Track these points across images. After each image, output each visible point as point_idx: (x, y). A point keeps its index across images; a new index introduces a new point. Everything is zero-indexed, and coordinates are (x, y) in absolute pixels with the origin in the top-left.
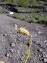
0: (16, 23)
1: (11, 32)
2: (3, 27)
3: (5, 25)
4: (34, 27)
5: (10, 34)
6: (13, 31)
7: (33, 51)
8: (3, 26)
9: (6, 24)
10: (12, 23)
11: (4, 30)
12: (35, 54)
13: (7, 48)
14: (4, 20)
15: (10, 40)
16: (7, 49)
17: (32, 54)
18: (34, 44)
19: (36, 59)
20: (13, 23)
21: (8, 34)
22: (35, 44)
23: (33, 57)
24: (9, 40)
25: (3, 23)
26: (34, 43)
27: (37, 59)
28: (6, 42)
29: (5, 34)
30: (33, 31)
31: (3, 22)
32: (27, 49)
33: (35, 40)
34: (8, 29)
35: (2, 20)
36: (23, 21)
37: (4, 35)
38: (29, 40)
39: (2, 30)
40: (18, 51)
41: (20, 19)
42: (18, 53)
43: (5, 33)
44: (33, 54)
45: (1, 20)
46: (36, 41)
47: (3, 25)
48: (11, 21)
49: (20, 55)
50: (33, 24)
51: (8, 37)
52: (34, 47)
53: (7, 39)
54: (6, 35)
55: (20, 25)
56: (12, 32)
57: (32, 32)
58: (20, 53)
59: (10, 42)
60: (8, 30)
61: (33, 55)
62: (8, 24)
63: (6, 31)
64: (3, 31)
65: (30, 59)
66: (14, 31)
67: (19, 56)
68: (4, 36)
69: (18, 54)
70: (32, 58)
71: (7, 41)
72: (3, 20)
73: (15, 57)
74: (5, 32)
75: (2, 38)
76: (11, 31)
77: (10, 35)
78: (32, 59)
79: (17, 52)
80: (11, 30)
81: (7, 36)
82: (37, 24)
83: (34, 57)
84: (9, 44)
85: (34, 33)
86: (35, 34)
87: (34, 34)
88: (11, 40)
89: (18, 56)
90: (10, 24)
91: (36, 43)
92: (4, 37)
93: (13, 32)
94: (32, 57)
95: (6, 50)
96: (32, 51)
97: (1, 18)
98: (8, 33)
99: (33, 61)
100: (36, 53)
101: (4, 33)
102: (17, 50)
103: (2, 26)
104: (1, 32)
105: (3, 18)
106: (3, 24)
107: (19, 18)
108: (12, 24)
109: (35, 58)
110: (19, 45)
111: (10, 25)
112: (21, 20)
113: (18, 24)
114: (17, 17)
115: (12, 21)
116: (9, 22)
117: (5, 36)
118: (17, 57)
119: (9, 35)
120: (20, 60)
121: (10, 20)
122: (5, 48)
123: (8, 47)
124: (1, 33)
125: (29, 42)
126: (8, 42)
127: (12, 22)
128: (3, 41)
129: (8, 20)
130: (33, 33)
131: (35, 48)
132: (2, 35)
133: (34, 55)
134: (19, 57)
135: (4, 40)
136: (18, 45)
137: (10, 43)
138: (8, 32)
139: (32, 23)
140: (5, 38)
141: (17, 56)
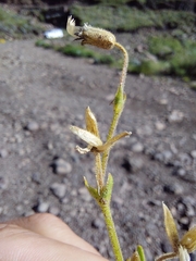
0: (74, 75)
1: (53, 116)
2: (19, 96)
3: (30, 85)
4: (151, 93)
5: (51, 122)
6: (61, 109)
7: (146, 192)
8: (22, 91)
9: (31, 81)
10: (60, 75)
11: (26, 106)
12: (152, 204)
13: (38, 179)
14: (24, 66)
15: (50, 146)
16: (38, 183)
18: (149, 164)
19: (156, 224)
20: (63, 78)
21: (42, 121)
22: (153, 163)
23: (147, 218)
24: (46, 147)
25: (21, 78)
26: (153, 158)
27: (160, 224)
28: (36, 156)
29: (28, 123)
30: (148, 111)
31: (21, 75)
32: (121, 185)
33: (156, 146)
35: (17, 63)
36: (104, 69)
37: (26, 128)
38: (128, 148)
39: (16, 106)
40: (84, 191)
41: (91, 61)
42: (83, 201)
43: (30, 120)
44: (144, 202)
45: (12, 63)
46: (159, 152)
47: (22, 88)
48: (55, 68)
49: (91, 205)
50: (147, 79)
51: (44, 135)
52: (151, 177)
53: (39, 145)
54: (34, 126)
55: (93, 86)
56: (58, 113)
57: (145, 113)
58: (92, 201)
59: (50, 155)
60: (42, 107)
61: (147, 207)
62: (43, 80)
63: (35, 111)
64: (22, 111)
65: (135, 225)
66: (67, 109)
67: (89, 210)
68: (28, 133)
69: (86, 205)
70: (142, 219)
71: (40, 151)
72: (21, 63)
73: (74, 213)
74: (30, 115)
75: (20, 140)
76: (55, 109)
77: (49, 128)
78: (141, 223)
79: (79, 194)
80: (53, 104)
81: (40, 130)
82: (164, 79)
83: (150, 214)
84: (48, 163)
85: (151, 116)
86: (153, 120)
87: (150, 123)
88: (55, 146)
89: (82, 210)
90: (50, 82)
91: (158, 160)
92: (26, 136)
93: (62, 116)
94: (141, 215)
95: (34, 185)
96: (142, 194)
97: (13, 58)
98: (43, 117)
99: (143, 230)
100: (157, 198)
101: (24, 120)
102: (78, 188)
103: (15, 89)
104: (14, 113)
105: (22, 57)
106: (22, 83)
107: (90, 56)
108: (60, 83)
109: (154, 221)
111: (50, 84)
112: (95, 63)
113: (82, 79)
114: (79, 52)
115: (59, 69)
116: (44, 74)
117: (31, 131)
118: (81, 215)
119: (45, 126)
120: (93, 225)
121: (48, 66)
122: (33, 180)
123: (45, 174)
124: (14, 121)
125: (130, 154)
126: (43, 154)
127: (56, 72)
128: (22, 152)
129: (40, 64)
130: (145, 117)
131: (153, 180)
132: (18, 127)
133: (150, 209)
134: (86, 215)
135: (24, 148)
136: (86, 167)
137: (50, 158)
138: (44, 114)
139: (142, 76)
140: (31, 139)
141: (79, 212)
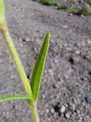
17: (77, 79)
34: (31, 28)
110: (52, 60)
